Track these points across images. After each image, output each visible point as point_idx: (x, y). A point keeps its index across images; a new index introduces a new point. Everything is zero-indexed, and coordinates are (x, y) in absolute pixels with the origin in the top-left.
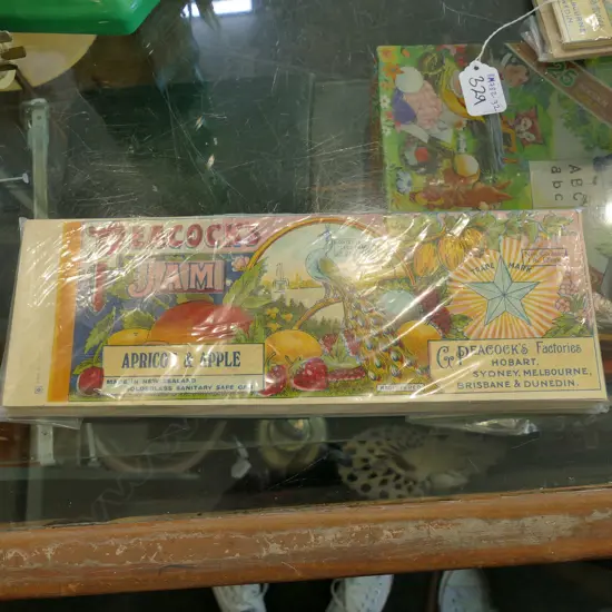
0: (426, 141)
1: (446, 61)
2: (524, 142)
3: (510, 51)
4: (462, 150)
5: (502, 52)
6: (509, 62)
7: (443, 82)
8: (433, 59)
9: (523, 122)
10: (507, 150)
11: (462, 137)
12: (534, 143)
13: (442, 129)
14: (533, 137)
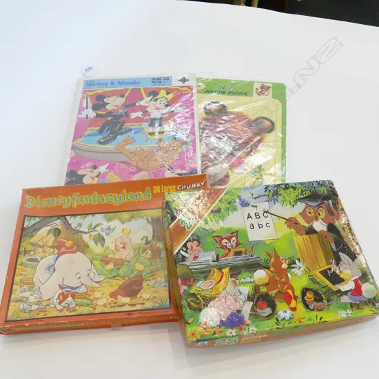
0: (252, 303)
1: (191, 292)
2: (238, 244)
3: (179, 251)
4: (252, 280)
5: (180, 256)
6: (186, 252)
7: (207, 294)
8: (191, 301)
9: (225, 244)
10: (245, 253)
11: (243, 280)
12: (237, 238)
13: (241, 293)
14: (234, 238)
